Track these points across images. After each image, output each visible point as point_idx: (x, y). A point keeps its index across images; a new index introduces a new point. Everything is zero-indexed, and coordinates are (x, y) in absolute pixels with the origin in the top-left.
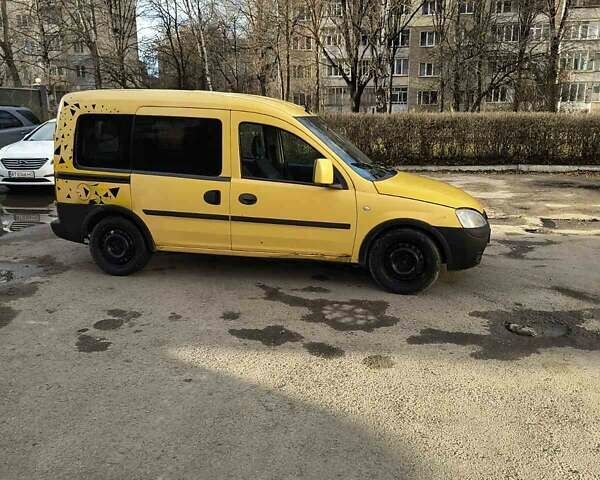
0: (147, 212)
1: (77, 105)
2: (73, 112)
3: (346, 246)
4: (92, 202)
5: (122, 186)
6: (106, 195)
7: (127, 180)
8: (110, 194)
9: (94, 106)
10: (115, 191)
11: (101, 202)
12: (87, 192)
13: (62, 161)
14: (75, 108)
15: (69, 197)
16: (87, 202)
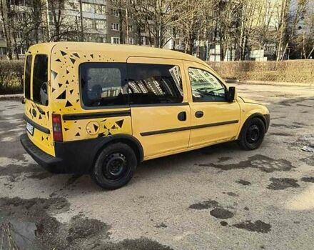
0: (143, 134)
1: (76, 55)
2: (73, 61)
3: (233, 132)
4: (101, 135)
5: (126, 118)
6: (114, 127)
7: (129, 113)
8: (117, 126)
9: (92, 56)
10: (120, 123)
11: (110, 134)
12: (96, 128)
13: (68, 104)
14: (74, 57)
15: (78, 134)
16: (96, 136)
